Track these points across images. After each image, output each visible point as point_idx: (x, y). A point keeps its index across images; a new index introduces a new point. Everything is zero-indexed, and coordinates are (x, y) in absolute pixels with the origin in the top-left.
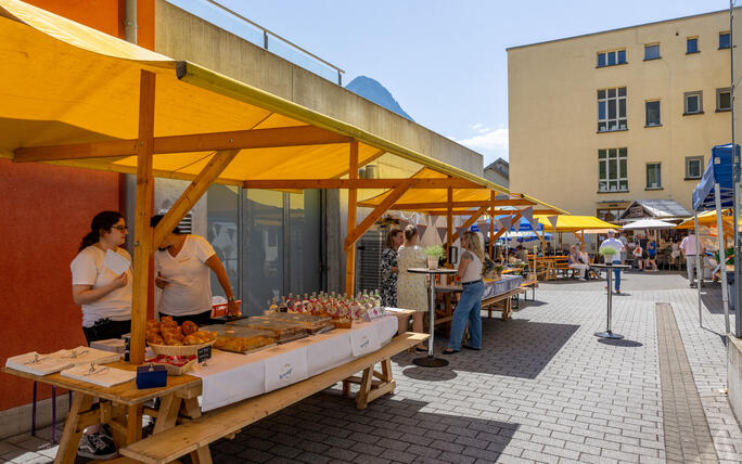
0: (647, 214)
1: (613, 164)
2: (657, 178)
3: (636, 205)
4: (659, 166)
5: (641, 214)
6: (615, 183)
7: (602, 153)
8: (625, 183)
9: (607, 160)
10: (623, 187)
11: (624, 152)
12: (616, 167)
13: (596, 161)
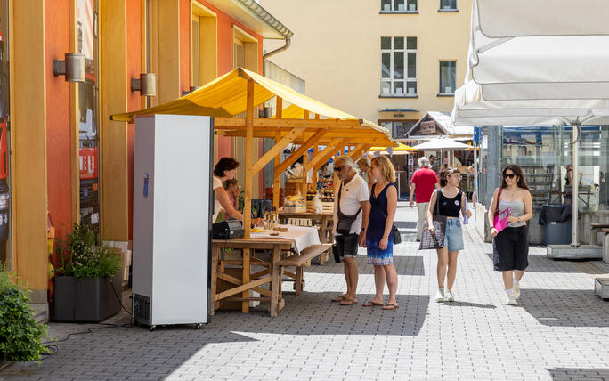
0: (440, 131)
1: (399, 57)
2: (450, 82)
3: (428, 118)
4: (454, 64)
5: (433, 130)
6: (400, 85)
7: (385, 42)
8: (413, 85)
9: (392, 51)
10: (411, 90)
11: (413, 42)
12: (402, 61)
13: (378, 52)
